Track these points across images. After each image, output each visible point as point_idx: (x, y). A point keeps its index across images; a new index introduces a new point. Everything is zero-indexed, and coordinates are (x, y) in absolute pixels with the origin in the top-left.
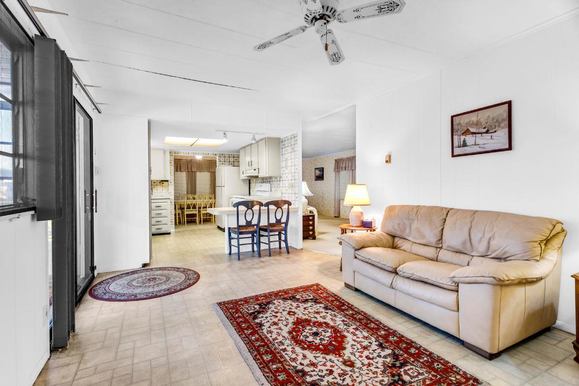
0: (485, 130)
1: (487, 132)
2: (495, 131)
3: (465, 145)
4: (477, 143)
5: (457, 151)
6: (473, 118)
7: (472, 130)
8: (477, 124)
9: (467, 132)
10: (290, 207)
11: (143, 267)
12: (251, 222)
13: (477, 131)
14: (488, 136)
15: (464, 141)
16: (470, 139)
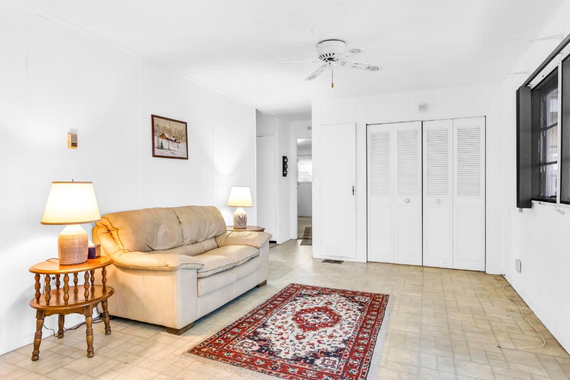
0: (174, 139)
1: (175, 141)
2: (180, 143)
3: (162, 148)
4: (170, 149)
5: (157, 152)
6: (167, 124)
7: (167, 136)
8: (169, 132)
9: (162, 136)
13: (170, 138)
14: (175, 144)
15: (162, 144)
16: (166, 143)
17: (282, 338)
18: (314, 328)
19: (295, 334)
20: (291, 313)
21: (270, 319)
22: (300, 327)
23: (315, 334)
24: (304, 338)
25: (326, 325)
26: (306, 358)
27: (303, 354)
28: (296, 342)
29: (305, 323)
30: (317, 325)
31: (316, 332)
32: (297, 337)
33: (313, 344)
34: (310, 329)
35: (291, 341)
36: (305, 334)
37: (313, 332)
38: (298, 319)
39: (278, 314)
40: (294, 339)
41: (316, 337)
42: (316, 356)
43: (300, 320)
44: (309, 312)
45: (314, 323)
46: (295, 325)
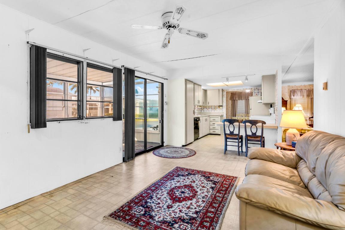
10: (264, 125)
11: (182, 146)
12: (233, 132)
17: (201, 181)
18: (186, 186)
19: (196, 183)
20: (199, 197)
21: (211, 192)
22: (193, 187)
23: (185, 183)
24: (191, 182)
25: (179, 187)
26: (191, 175)
27: (192, 176)
28: (194, 180)
29: (190, 189)
30: (184, 187)
31: (185, 184)
32: (194, 182)
33: (187, 179)
34: (188, 186)
35: (197, 180)
36: (191, 183)
37: (186, 184)
38: (194, 192)
39: (207, 196)
40: (196, 181)
41: (185, 182)
42: (187, 175)
43: (192, 191)
44: (186, 197)
45: (185, 189)
46: (195, 188)
